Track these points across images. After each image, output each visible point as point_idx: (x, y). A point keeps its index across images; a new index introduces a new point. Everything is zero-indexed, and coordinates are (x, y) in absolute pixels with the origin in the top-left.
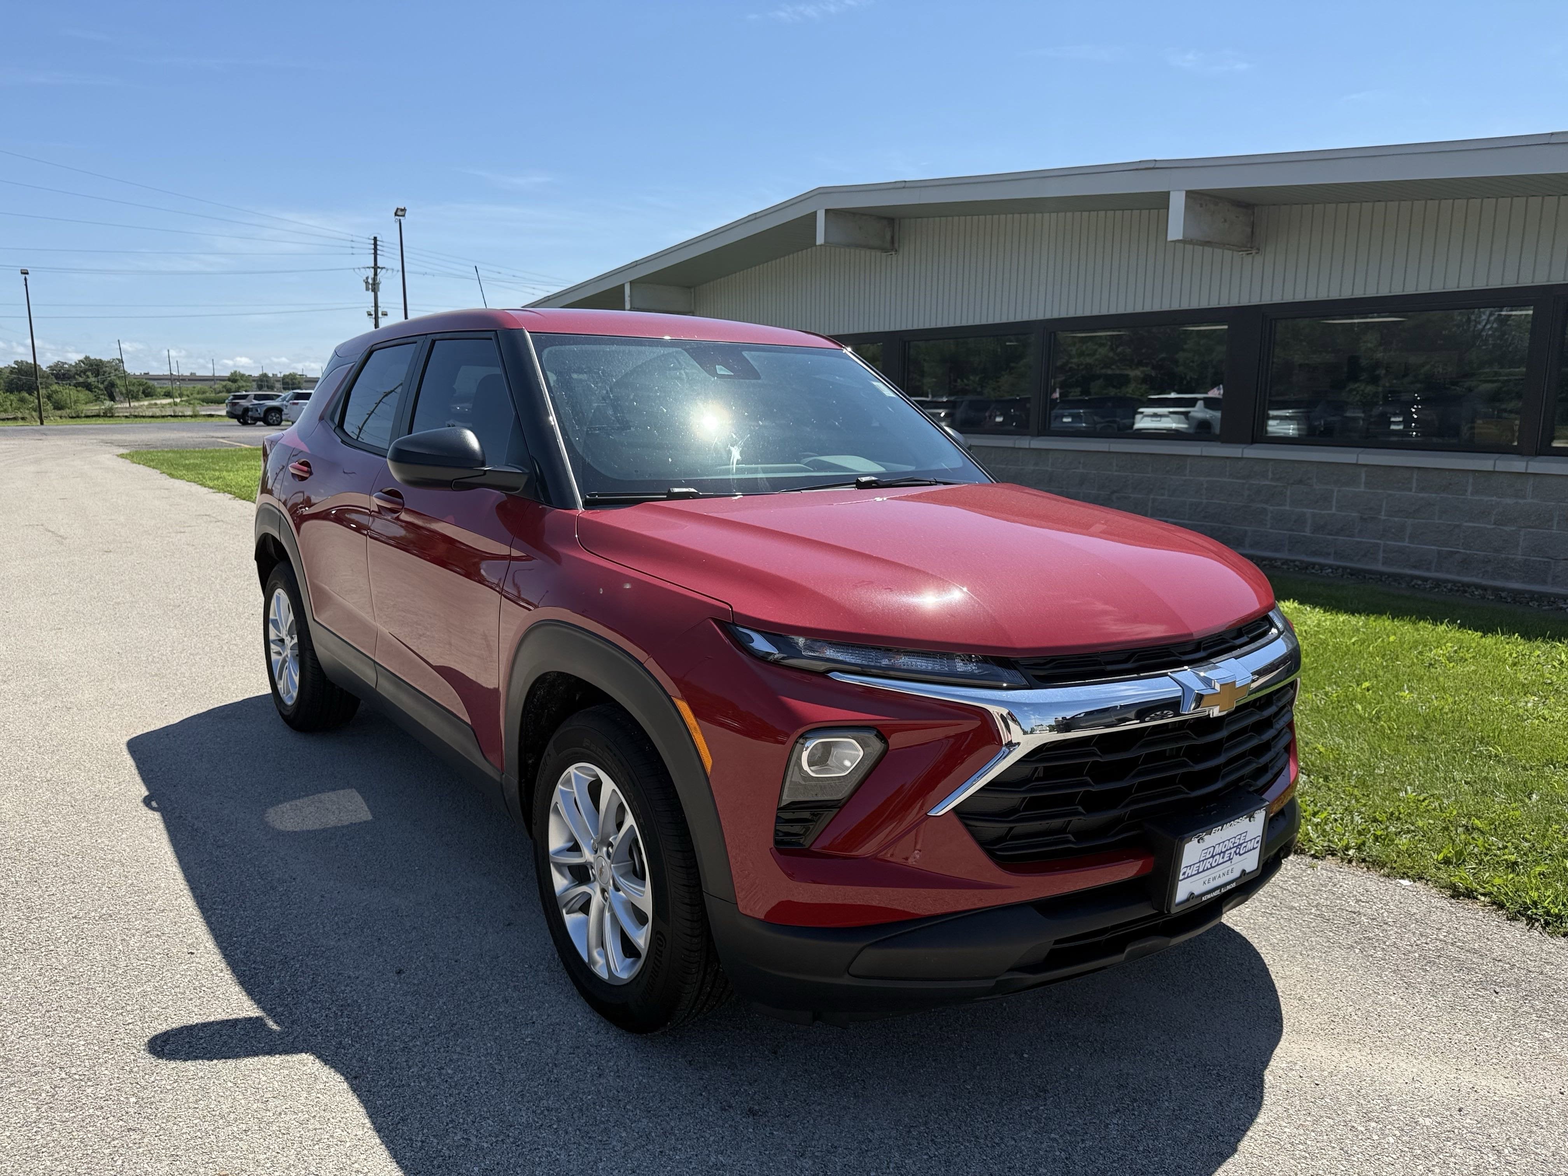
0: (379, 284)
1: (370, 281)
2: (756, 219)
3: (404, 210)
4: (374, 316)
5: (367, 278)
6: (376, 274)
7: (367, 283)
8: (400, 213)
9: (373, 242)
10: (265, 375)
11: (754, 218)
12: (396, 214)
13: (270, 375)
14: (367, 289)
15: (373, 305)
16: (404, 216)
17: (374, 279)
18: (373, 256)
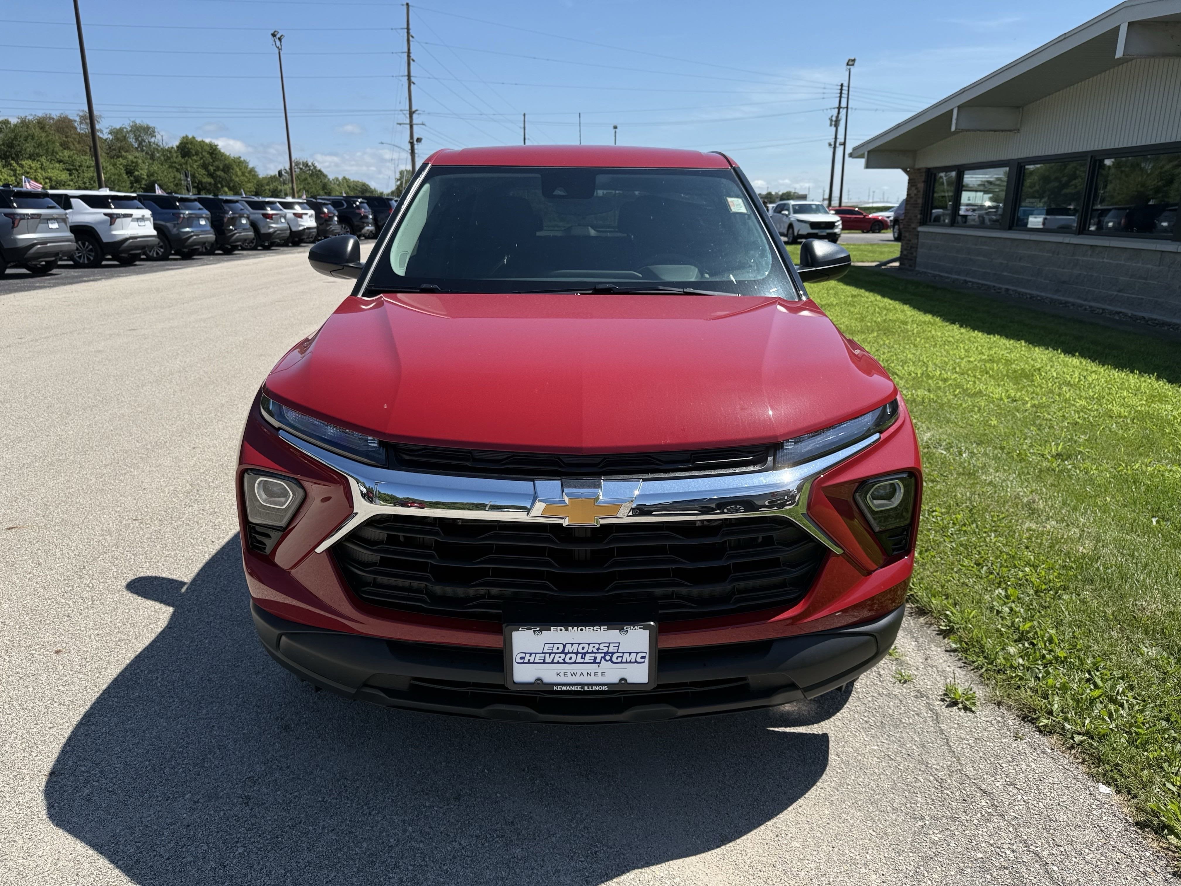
0: (840, 120)
1: (834, 119)
2: (1065, 39)
3: (854, 60)
4: (833, 146)
5: (832, 116)
6: (839, 113)
7: (831, 120)
8: (850, 63)
9: (840, 87)
10: (769, 194)
11: (1064, 38)
12: (848, 64)
13: (773, 193)
14: (831, 125)
15: (834, 137)
16: (853, 65)
17: (837, 117)
18: (838, 99)
